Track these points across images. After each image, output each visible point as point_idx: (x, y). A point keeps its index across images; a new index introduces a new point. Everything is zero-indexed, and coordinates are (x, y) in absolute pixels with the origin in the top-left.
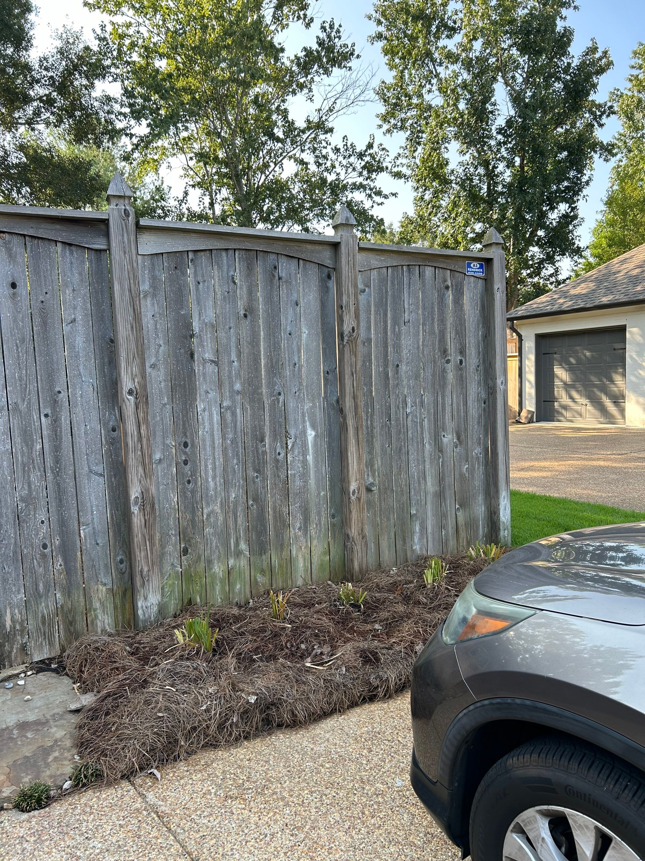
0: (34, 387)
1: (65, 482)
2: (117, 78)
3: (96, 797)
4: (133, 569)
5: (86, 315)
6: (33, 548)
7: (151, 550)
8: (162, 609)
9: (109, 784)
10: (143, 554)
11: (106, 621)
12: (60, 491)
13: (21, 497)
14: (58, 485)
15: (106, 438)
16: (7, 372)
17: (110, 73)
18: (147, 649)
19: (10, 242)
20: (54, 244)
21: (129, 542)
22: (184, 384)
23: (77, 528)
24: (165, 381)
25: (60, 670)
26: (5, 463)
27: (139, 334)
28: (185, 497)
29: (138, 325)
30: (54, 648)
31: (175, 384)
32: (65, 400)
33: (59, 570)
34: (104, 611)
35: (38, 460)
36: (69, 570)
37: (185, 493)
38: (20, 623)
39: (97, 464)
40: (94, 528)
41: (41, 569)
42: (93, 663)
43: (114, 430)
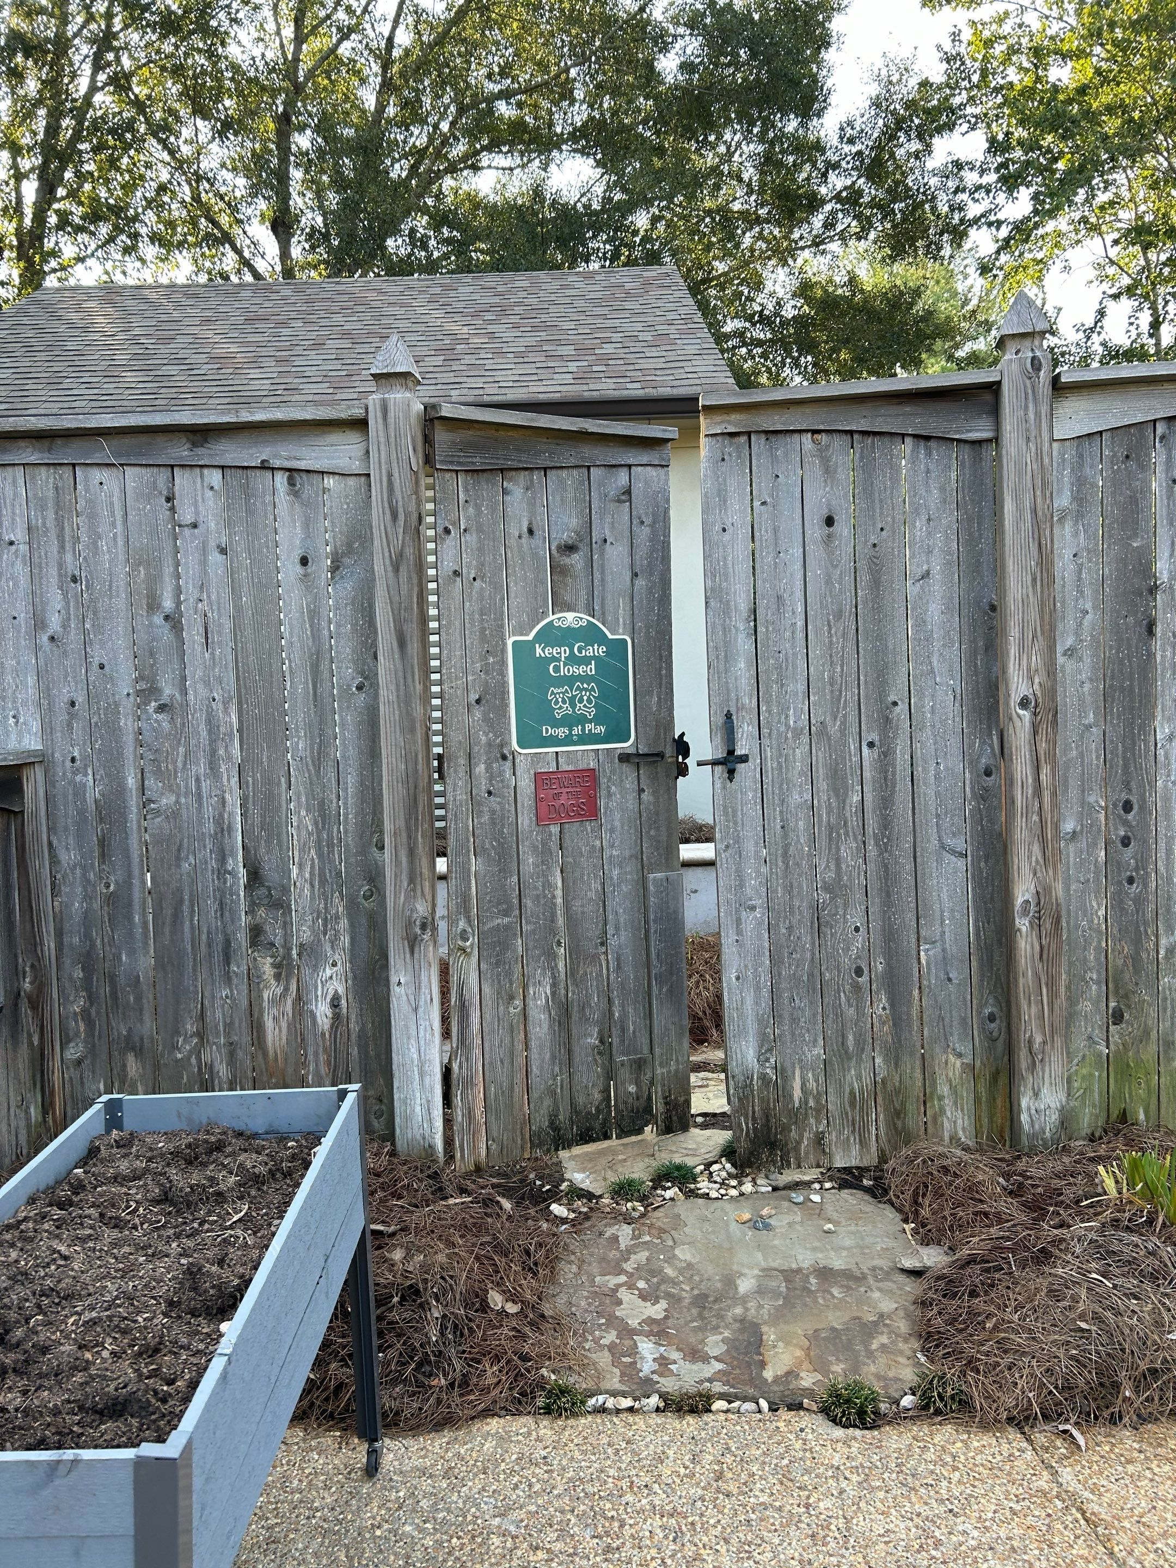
0: (853, 693)
1: (897, 863)
2: (976, 123)
3: (962, 1441)
4: (1014, 1036)
5: (949, 563)
6: (839, 972)
7: (1051, 1004)
8: (1066, 1119)
9: (985, 1426)
10: (1034, 1010)
11: (960, 1122)
12: (888, 875)
13: (825, 882)
14: (886, 866)
15: (972, 788)
16: (812, 669)
17: (965, 116)
18: (1040, 1190)
19: (828, 447)
20: (899, 440)
21: (1008, 983)
22: (1131, 686)
23: (914, 946)
24: (1091, 680)
25: (879, 1192)
26: (801, 823)
27: (1046, 595)
28: (1122, 910)
29: (1045, 575)
30: (869, 1151)
31: (1111, 686)
32: (905, 716)
33: (880, 1016)
34: (955, 1103)
35: (854, 822)
36: (898, 1019)
37: (1121, 902)
38: (814, 1097)
39: (954, 835)
40: (944, 950)
41: (852, 1011)
42: (938, 1194)
43: (988, 773)
